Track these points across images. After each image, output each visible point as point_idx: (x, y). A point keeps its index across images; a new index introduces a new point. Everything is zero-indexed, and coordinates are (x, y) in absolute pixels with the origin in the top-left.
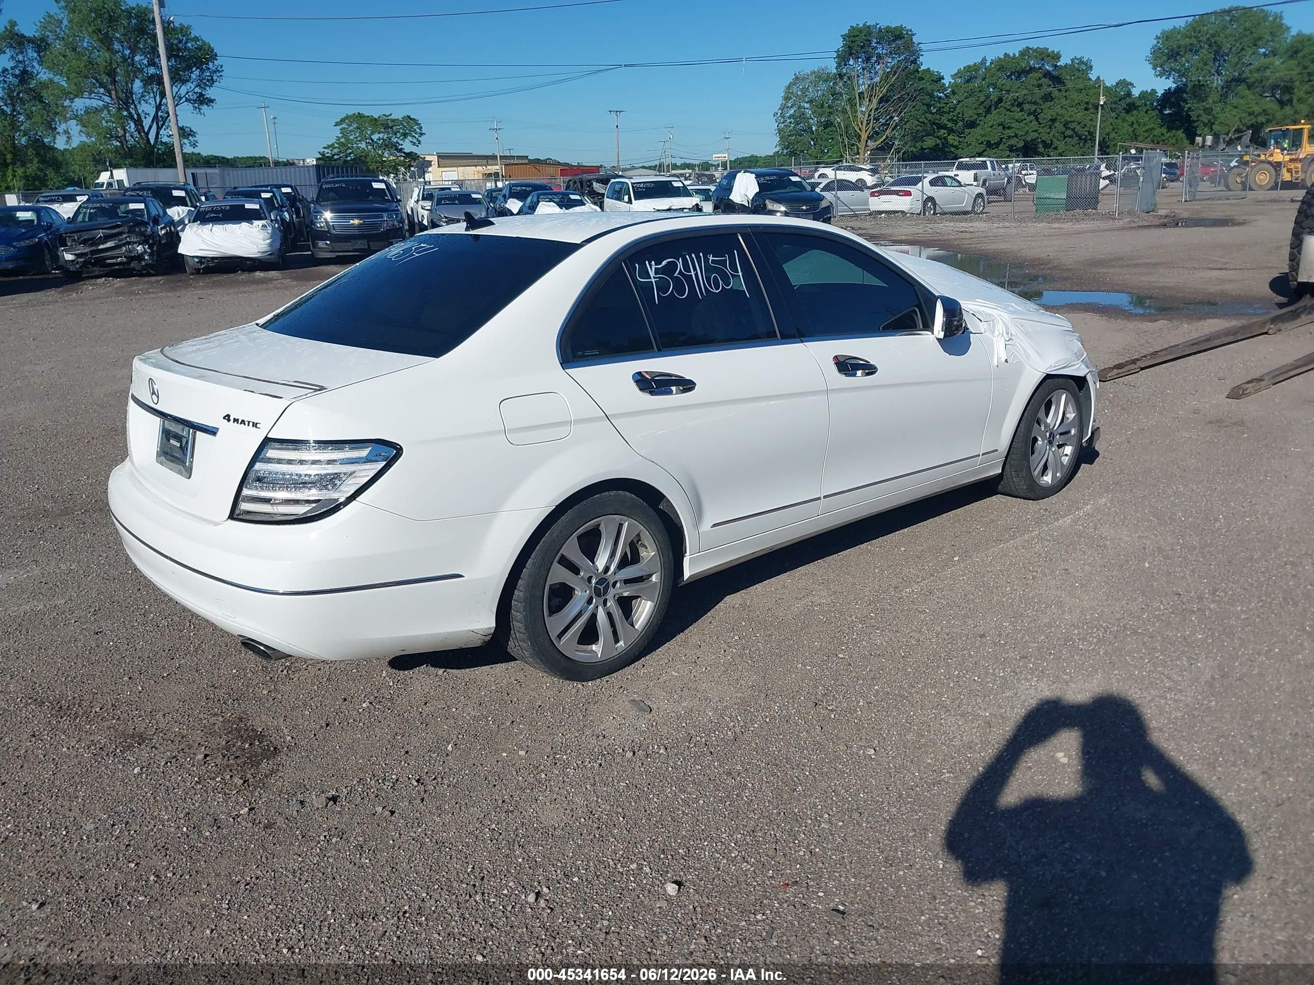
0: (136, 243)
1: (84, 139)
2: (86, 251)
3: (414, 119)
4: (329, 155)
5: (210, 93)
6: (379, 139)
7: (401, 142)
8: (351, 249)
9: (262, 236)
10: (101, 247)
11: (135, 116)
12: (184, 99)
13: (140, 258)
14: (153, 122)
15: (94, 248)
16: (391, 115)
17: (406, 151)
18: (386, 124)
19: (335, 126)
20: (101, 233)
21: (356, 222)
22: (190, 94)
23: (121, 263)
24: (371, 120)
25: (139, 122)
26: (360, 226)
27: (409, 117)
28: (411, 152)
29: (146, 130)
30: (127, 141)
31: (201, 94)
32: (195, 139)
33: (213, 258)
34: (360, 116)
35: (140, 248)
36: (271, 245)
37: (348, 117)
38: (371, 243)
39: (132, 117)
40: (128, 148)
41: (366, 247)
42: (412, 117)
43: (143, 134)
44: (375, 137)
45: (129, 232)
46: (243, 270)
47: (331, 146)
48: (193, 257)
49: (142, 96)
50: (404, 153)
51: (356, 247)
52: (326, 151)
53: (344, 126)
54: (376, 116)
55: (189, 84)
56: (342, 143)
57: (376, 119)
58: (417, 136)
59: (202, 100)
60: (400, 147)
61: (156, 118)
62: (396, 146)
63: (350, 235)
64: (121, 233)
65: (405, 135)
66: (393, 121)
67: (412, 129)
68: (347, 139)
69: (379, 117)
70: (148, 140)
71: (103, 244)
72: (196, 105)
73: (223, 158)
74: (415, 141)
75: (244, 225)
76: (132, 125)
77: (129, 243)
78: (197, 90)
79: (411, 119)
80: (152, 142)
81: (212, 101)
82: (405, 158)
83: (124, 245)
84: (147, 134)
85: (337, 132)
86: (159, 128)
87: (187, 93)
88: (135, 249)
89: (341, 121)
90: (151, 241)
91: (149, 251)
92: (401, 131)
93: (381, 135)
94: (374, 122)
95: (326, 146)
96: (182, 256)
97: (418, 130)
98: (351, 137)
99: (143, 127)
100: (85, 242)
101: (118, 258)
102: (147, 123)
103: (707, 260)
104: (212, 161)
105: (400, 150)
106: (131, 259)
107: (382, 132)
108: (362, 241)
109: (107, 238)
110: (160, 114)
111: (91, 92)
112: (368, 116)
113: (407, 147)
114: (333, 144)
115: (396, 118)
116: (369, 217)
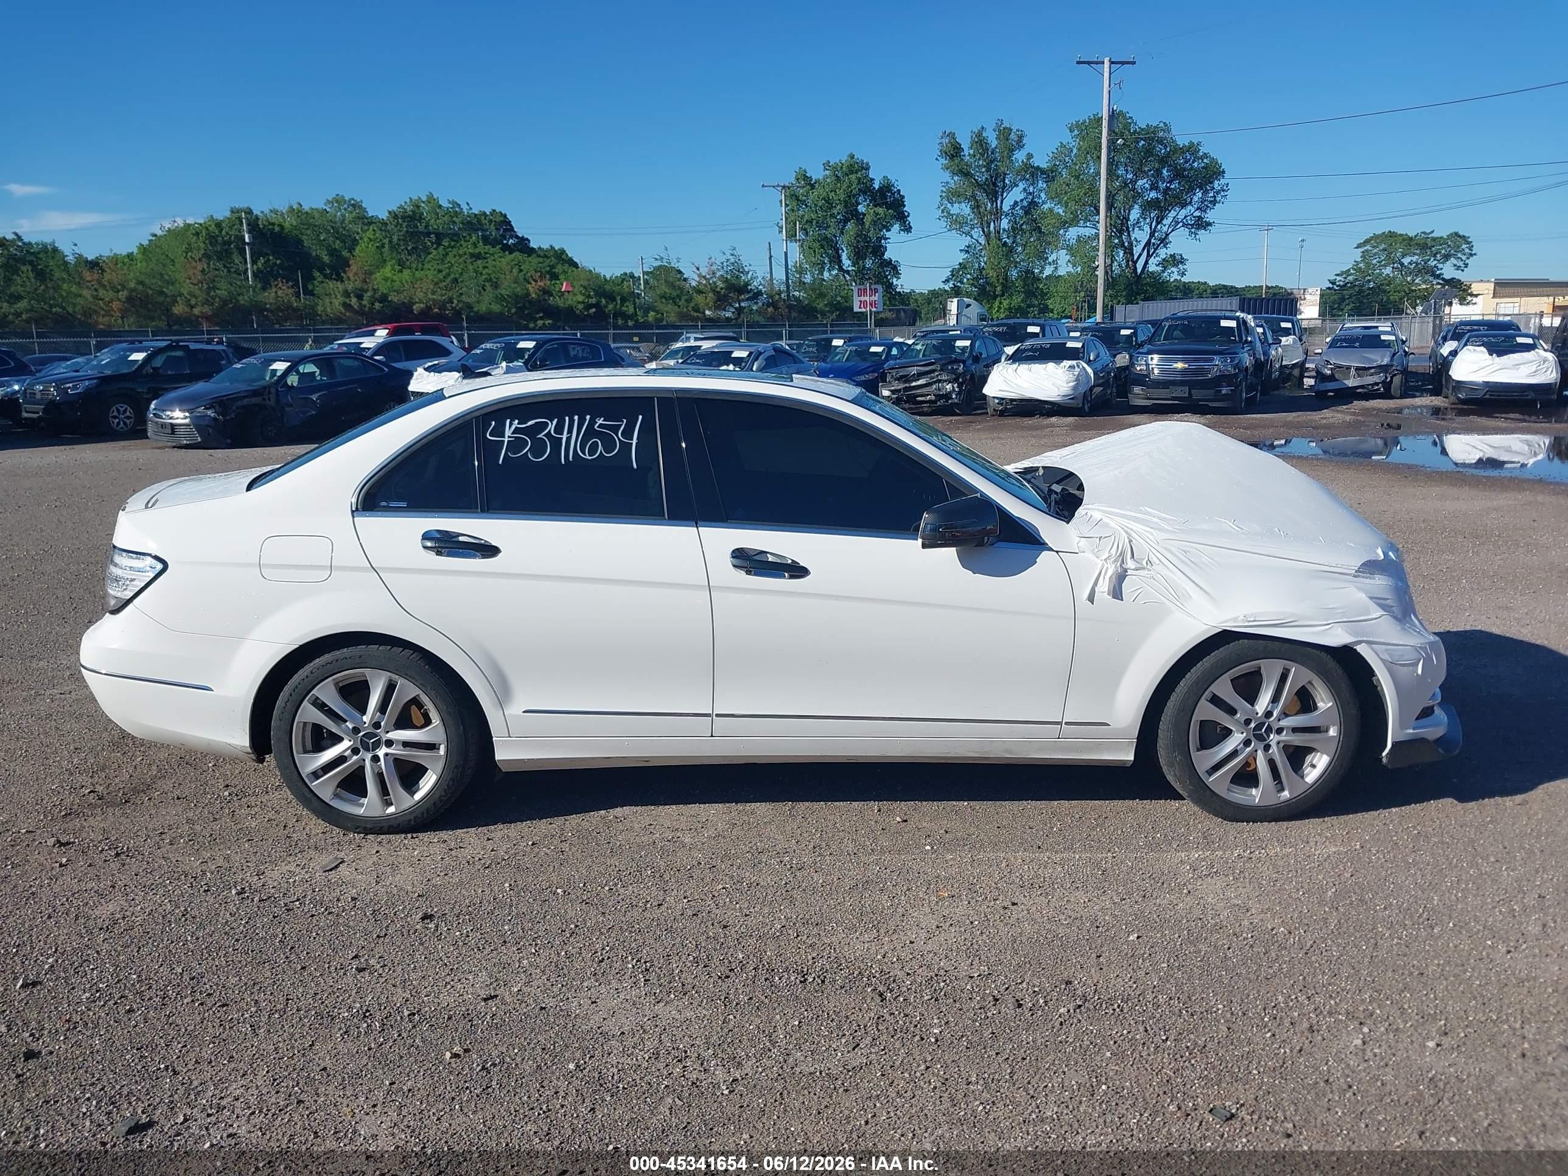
0: (946, 381)
1: (1070, 269)
2: (899, 388)
3: (1464, 236)
4: (1341, 283)
5: (1210, 216)
6: (1410, 263)
7: (1440, 266)
8: (1169, 396)
9: (1065, 379)
10: (914, 384)
11: (1126, 244)
12: (1181, 224)
13: (947, 396)
14: (1143, 249)
15: (907, 385)
16: (1433, 232)
17: (1447, 276)
18: (1424, 244)
19: (1357, 248)
20: (914, 370)
21: (1180, 365)
22: (1188, 218)
23: (930, 402)
24: (1404, 240)
25: (1129, 251)
26: (1183, 371)
27: (1457, 234)
28: (1453, 279)
29: (1135, 258)
30: (1112, 271)
31: (1200, 218)
32: (1185, 267)
33: (1012, 400)
34: (1392, 235)
35: (949, 387)
36: (1075, 388)
37: (1375, 237)
38: (1193, 391)
39: (1123, 245)
40: (1112, 278)
41: (1187, 395)
42: (1461, 234)
43: (1130, 263)
44: (1406, 261)
45: (940, 370)
46: (1042, 415)
47: (1347, 273)
48: (994, 398)
49: (1138, 223)
50: (1443, 279)
51: (1174, 395)
52: (1338, 278)
53: (1368, 247)
54: (1412, 234)
55: (1190, 207)
56: (1360, 268)
57: (1411, 239)
58: (1464, 258)
59: (1201, 224)
60: (1438, 272)
61: (1148, 244)
62: (1433, 272)
63: (1170, 381)
64: (933, 371)
65: (1447, 257)
66: (1434, 239)
67: (1458, 248)
68: (1368, 265)
69: (1416, 236)
70: (1135, 268)
71: (915, 381)
72: (1193, 230)
73: (1232, 287)
74: (1461, 264)
75: (1051, 366)
76: (1121, 253)
77: (939, 381)
78: (1197, 214)
79: (1459, 236)
80: (1139, 271)
81: (1209, 224)
82: (1443, 286)
83: (935, 382)
84: (1135, 263)
85: (1357, 255)
86: (1149, 256)
87: (1186, 217)
88: (944, 387)
89: (1365, 242)
90: (961, 380)
91: (957, 389)
92: (1443, 252)
93: (1415, 259)
94: (1409, 242)
95: (1338, 272)
96: (985, 396)
97: (1467, 251)
98: (1374, 262)
99: (1132, 255)
100: (899, 379)
101: (928, 395)
102: (1137, 251)
103: (592, 422)
104: (1218, 291)
105: (1438, 277)
106: (939, 397)
107: (1417, 254)
108: (1183, 388)
109: (920, 375)
110: (1153, 241)
111: (1086, 220)
112: (1401, 235)
113: (1448, 271)
114: (1349, 270)
115: (1439, 235)
116: (1196, 360)
